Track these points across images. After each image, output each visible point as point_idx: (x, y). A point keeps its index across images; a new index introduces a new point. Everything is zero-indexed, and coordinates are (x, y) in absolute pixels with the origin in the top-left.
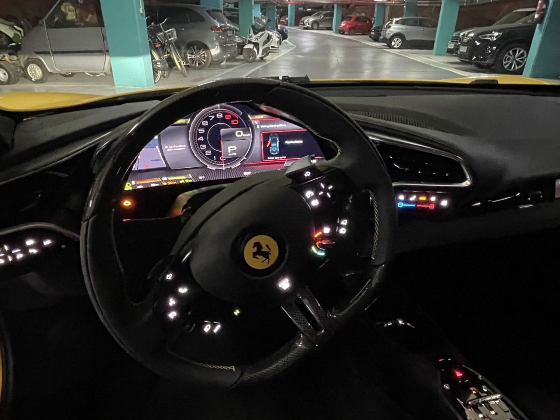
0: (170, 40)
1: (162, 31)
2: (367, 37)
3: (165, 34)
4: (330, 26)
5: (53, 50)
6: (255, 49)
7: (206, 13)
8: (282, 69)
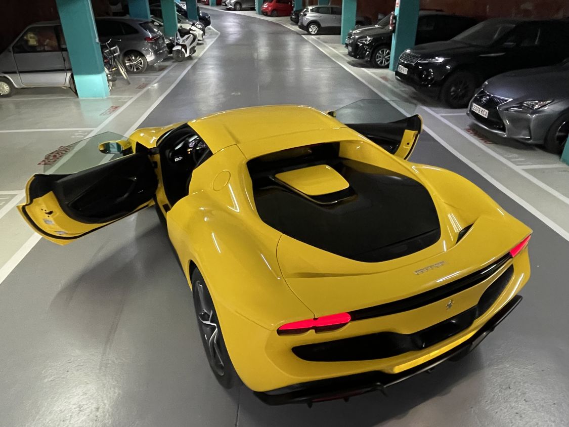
0: (115, 55)
1: (108, 49)
2: (288, 18)
3: (110, 50)
4: (253, 6)
5: (20, 70)
6: (183, 50)
7: (139, 26)
8: (209, 69)
